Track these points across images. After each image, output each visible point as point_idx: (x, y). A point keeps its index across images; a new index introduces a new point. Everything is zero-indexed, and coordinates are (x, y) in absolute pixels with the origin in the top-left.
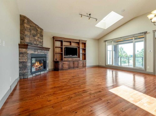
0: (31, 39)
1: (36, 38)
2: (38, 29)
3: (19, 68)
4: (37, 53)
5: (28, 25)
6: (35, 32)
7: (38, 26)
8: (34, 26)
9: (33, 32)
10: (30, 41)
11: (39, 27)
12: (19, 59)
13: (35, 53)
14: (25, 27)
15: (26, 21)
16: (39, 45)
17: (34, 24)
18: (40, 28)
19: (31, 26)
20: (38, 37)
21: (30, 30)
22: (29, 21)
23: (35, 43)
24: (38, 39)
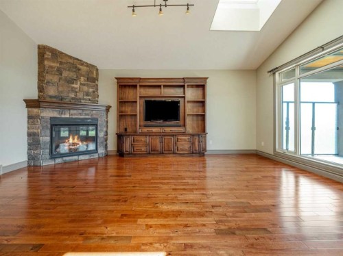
0: (60, 89)
1: (76, 86)
2: (81, 67)
3: (28, 145)
4: (67, 116)
5: (54, 62)
6: (72, 75)
7: (81, 61)
8: (71, 61)
9: (65, 74)
10: (59, 92)
11: (82, 63)
12: (28, 128)
13: (63, 116)
14: (47, 66)
15: (48, 55)
16: (83, 99)
17: (70, 57)
18: (86, 63)
19: (61, 63)
20: (81, 84)
21: (60, 72)
22: (56, 54)
23: (72, 95)
24: (82, 87)
